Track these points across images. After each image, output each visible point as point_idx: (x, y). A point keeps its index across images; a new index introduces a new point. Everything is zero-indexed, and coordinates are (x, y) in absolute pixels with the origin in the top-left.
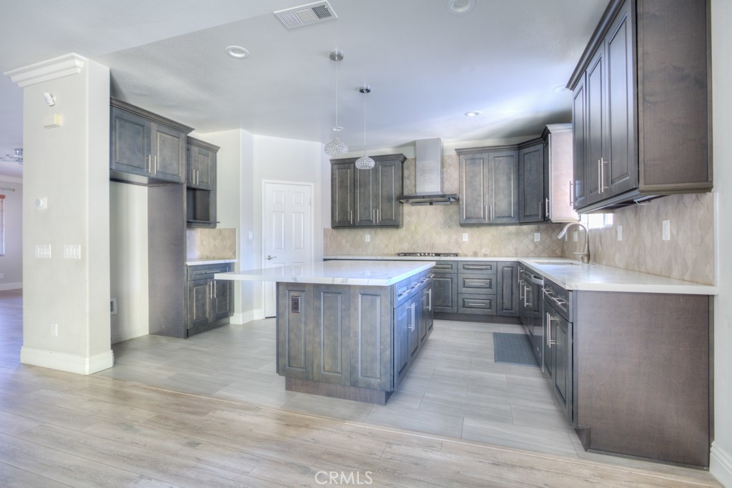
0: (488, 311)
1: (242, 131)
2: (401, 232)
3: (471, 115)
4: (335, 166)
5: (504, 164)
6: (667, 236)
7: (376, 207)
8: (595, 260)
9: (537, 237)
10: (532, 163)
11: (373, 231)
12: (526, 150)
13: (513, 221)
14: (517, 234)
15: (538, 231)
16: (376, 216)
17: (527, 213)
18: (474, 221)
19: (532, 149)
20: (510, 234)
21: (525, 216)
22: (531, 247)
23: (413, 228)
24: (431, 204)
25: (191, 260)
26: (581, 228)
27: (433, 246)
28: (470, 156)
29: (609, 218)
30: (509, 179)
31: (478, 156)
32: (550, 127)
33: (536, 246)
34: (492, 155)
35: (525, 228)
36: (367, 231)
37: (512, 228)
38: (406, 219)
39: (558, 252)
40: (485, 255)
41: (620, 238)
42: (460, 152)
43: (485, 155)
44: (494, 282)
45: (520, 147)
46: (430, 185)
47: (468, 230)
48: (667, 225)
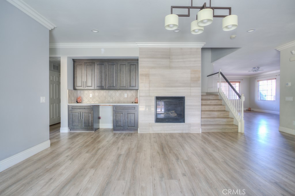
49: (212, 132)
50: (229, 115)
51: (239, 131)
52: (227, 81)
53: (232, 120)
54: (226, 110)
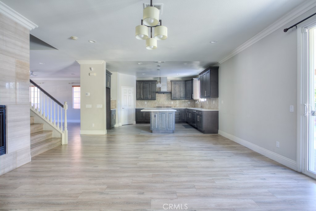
0: (179, 121)
1: (118, 73)
2: (156, 101)
3: (177, 74)
4: (138, 82)
5: (182, 85)
6: (214, 103)
7: (150, 94)
8: (203, 108)
9: (189, 103)
10: (189, 85)
11: (147, 101)
12: (187, 82)
13: (184, 99)
14: (185, 102)
15: (189, 101)
16: (149, 97)
17: (188, 97)
18: (175, 99)
19: (189, 82)
20: (183, 102)
21: (187, 98)
22: (188, 105)
23: (158, 100)
24: (164, 94)
25: (112, 109)
26: (199, 101)
27: (164, 105)
28: (174, 82)
29: (205, 99)
30: (183, 89)
31: (176, 82)
32: (194, 79)
33: (189, 105)
34: (180, 82)
35: (186, 100)
36: (146, 101)
37: (183, 100)
38: (157, 98)
39: (194, 106)
40: (177, 107)
41: (207, 103)
42: (171, 81)
43: (178, 82)
44: (180, 113)
45: (186, 81)
46: (164, 89)
47: (173, 101)
48: (214, 101)
49: (39, 155)
50: (42, 129)
51: (63, 143)
52: (35, 85)
53: (50, 133)
54: (35, 123)
